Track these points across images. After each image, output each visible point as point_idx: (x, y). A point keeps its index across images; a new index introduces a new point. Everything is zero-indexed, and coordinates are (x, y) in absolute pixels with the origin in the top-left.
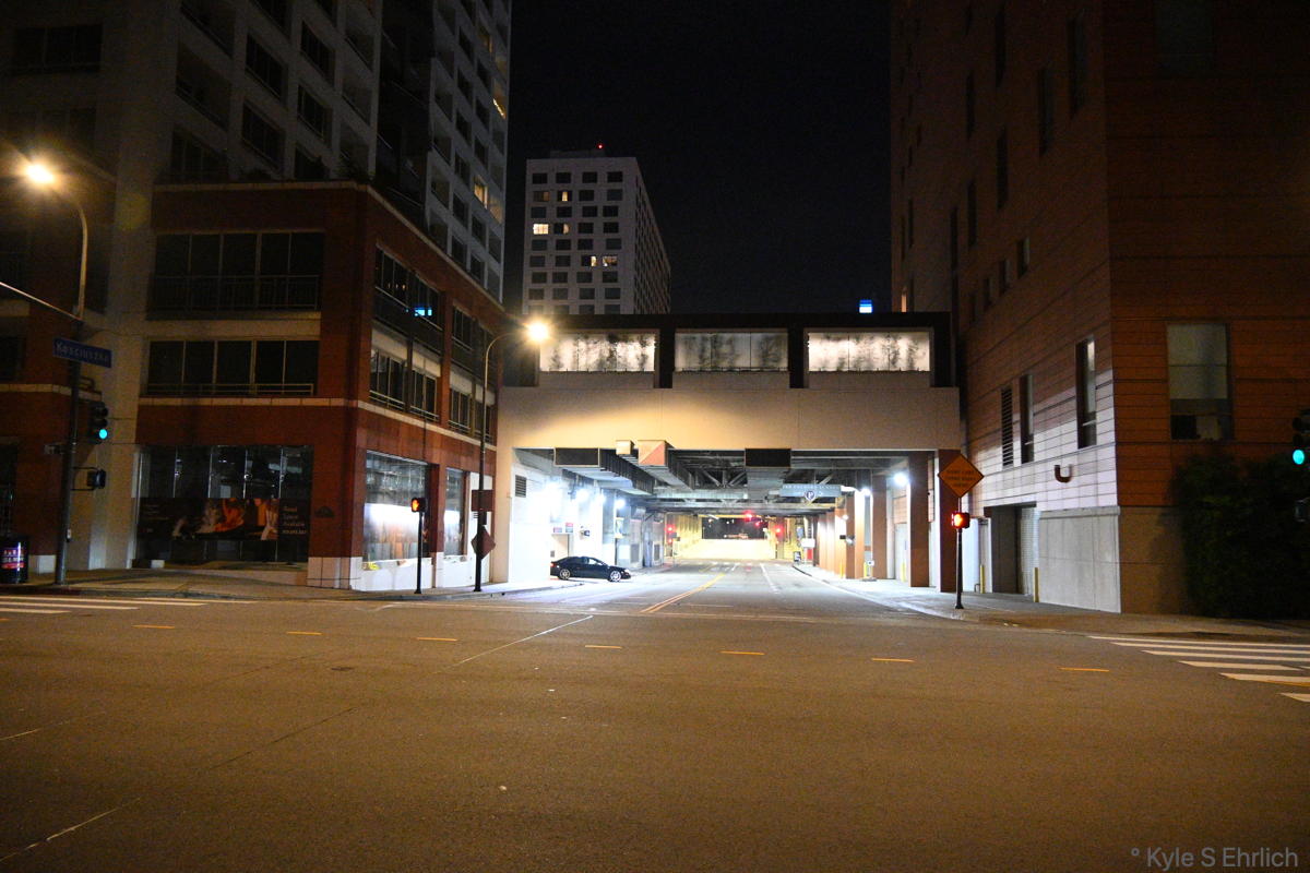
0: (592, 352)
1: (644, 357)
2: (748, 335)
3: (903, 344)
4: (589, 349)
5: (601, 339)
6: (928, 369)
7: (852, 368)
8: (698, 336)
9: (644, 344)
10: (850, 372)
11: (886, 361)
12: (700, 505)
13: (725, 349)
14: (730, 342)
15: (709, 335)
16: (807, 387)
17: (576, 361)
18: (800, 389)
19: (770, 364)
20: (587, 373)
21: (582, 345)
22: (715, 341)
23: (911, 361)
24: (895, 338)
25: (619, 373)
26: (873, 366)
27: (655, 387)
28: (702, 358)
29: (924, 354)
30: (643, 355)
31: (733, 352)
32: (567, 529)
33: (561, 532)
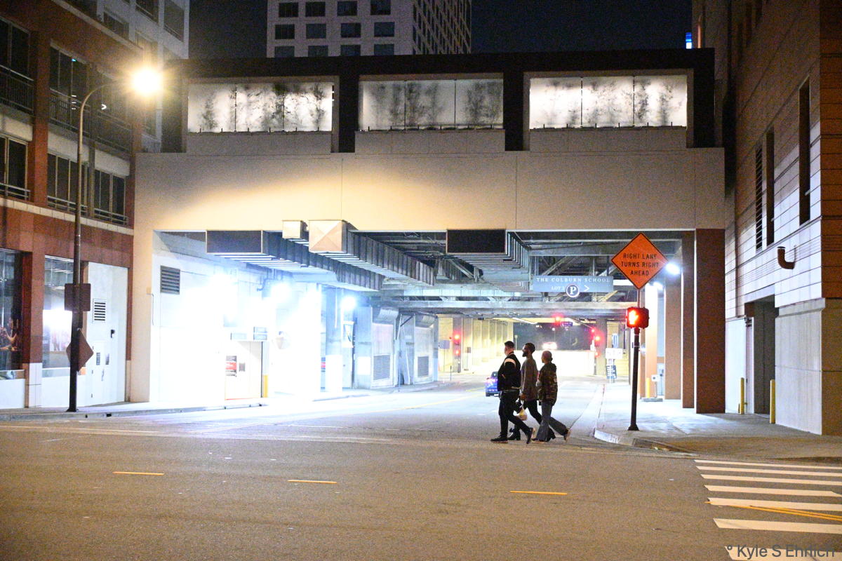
0: (253, 106)
1: (320, 113)
2: (452, 82)
3: (655, 90)
4: (250, 103)
5: (265, 90)
6: (684, 124)
7: (586, 124)
8: (389, 84)
9: (319, 95)
10: (583, 129)
11: (631, 114)
13: (424, 101)
14: (428, 92)
15: (402, 83)
16: (529, 150)
17: (234, 119)
18: (519, 152)
19: (483, 119)
20: (248, 133)
21: (241, 97)
22: (411, 91)
23: (664, 114)
24: (644, 84)
25: (288, 133)
26: (612, 121)
27: (332, 152)
28: (394, 113)
29: (680, 104)
30: (318, 110)
31: (434, 104)
32: (254, 335)
33: (246, 338)
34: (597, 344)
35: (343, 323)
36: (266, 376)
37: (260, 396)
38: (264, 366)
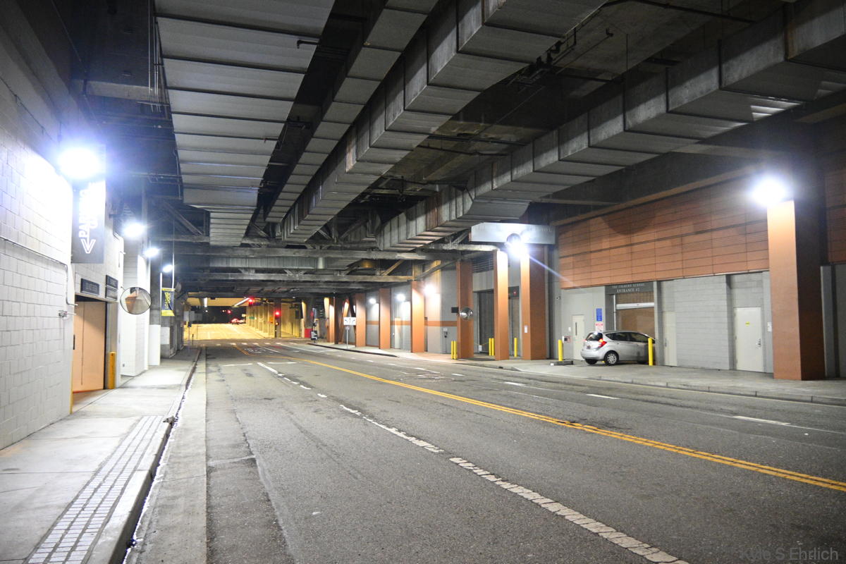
12: (261, 277)
32: (106, 289)
33: (98, 293)
34: (277, 318)
35: (162, 289)
36: (112, 354)
37: (102, 387)
38: (108, 340)
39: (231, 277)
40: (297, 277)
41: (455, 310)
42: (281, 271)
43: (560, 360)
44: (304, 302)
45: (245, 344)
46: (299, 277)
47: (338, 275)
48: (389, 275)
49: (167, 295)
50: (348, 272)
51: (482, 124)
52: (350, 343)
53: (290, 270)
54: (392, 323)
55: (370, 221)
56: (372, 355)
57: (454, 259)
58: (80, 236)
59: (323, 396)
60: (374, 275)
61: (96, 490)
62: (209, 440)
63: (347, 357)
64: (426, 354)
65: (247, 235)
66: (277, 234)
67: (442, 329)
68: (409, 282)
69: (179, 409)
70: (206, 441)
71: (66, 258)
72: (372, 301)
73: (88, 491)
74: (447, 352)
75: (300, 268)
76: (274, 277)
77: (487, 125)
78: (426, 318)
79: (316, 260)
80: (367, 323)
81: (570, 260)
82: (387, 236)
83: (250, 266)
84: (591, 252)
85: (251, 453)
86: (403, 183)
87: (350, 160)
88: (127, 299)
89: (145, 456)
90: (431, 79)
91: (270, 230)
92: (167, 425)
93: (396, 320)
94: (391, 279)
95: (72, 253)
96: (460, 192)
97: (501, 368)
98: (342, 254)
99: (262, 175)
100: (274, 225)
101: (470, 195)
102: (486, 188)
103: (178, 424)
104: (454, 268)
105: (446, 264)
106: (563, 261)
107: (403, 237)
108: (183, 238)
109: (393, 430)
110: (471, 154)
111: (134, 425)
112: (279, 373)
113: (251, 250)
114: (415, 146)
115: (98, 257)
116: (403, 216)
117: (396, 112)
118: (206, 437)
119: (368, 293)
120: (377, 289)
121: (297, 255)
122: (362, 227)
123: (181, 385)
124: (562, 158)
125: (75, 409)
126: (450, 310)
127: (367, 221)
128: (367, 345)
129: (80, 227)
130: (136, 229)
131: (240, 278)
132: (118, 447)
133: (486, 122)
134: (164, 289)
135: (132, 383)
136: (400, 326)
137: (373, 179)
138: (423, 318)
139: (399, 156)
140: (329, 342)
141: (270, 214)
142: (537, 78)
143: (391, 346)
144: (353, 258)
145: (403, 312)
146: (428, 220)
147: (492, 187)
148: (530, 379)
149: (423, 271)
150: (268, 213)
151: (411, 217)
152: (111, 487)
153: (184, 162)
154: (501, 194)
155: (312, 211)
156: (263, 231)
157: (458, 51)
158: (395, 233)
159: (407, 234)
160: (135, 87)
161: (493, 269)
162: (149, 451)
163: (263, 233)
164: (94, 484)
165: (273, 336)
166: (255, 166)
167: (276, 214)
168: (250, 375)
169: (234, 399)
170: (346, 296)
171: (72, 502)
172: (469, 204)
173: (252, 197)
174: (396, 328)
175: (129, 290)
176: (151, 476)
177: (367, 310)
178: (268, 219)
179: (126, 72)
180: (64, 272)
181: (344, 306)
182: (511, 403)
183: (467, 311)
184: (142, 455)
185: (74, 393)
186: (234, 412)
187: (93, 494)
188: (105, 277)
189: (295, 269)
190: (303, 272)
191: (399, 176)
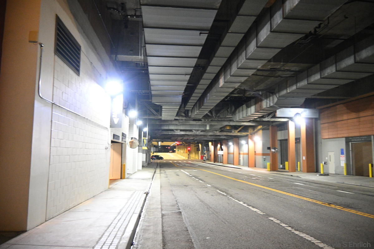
12: (182, 133)
32: (122, 138)
33: (119, 140)
34: (189, 151)
35: (143, 138)
36: (124, 165)
37: (120, 178)
38: (123, 159)
39: (170, 133)
40: (198, 133)
41: (269, 148)
42: (191, 131)
43: (322, 173)
44: (201, 144)
45: (176, 162)
46: (199, 133)
47: (215, 132)
48: (238, 132)
49: (145, 140)
50: (220, 131)
51: (282, 63)
52: (221, 162)
53: (195, 130)
54: (239, 154)
55: (230, 108)
56: (230, 168)
57: (268, 125)
58: (113, 116)
59: (209, 186)
60: (231, 132)
61: (119, 220)
62: (162, 202)
63: (219, 168)
64: (255, 168)
65: (177, 115)
66: (189, 115)
67: (263, 158)
68: (247, 136)
69: (150, 188)
70: (161, 203)
71: (108, 126)
72: (231, 144)
73: (116, 221)
74: (265, 167)
75: (199, 129)
76: (188, 133)
77: (284, 63)
78: (255, 152)
79: (206, 126)
80: (228, 153)
81: (327, 125)
82: (237, 115)
83: (178, 129)
84: (337, 121)
85: (179, 209)
86: (245, 91)
87: (221, 82)
88: (130, 142)
89: (137, 207)
90: (259, 45)
91: (186, 113)
92: (145, 195)
93: (241, 152)
94: (239, 134)
95: (110, 124)
96: (271, 94)
97: (292, 176)
98: (218, 123)
99: (184, 89)
100: (188, 111)
101: (276, 96)
102: (284, 92)
103: (149, 195)
104: (268, 129)
105: (265, 127)
106: (322, 126)
107: (245, 115)
108: (151, 117)
109: (241, 203)
110: (276, 77)
111: (132, 195)
112: (190, 175)
113: (179, 122)
114: (250, 75)
115: (119, 125)
116: (244, 106)
117: (242, 60)
118: (161, 201)
119: (229, 141)
120: (232, 139)
121: (198, 123)
122: (226, 111)
123: (150, 179)
124: (322, 77)
125: (110, 186)
126: (267, 148)
127: (228, 108)
128: (228, 163)
129: (113, 113)
130: (134, 113)
131: (174, 133)
132: (127, 203)
133: (283, 62)
134: (144, 138)
135: (131, 177)
136: (243, 155)
137: (231, 90)
138: (254, 152)
139: (243, 79)
140: (211, 161)
141: (187, 106)
142: (309, 40)
143: (239, 164)
144: (222, 125)
145: (245, 149)
146: (256, 107)
147: (287, 92)
148: (306, 182)
149: (254, 130)
150: (186, 106)
151: (248, 106)
152: (125, 220)
153: (153, 86)
154: (292, 95)
155: (205, 104)
156: (184, 113)
157: (271, 32)
158: (241, 113)
159: (247, 114)
160: (134, 56)
161: (287, 129)
162: (138, 205)
163: (183, 115)
164: (118, 218)
165: (187, 159)
166: (181, 86)
167: (189, 106)
168: (178, 175)
169: (172, 185)
170: (218, 141)
171: (110, 225)
172: (276, 100)
173: (179, 99)
174: (241, 156)
175: (130, 139)
176: (140, 216)
177: (228, 148)
178: (186, 109)
179: (131, 51)
180: (107, 131)
181: (217, 146)
182: (298, 193)
183: (275, 149)
184: (136, 207)
185: (110, 180)
186: (172, 191)
187: (118, 223)
188: (121, 133)
189: (197, 130)
190: (200, 131)
191: (242, 88)
